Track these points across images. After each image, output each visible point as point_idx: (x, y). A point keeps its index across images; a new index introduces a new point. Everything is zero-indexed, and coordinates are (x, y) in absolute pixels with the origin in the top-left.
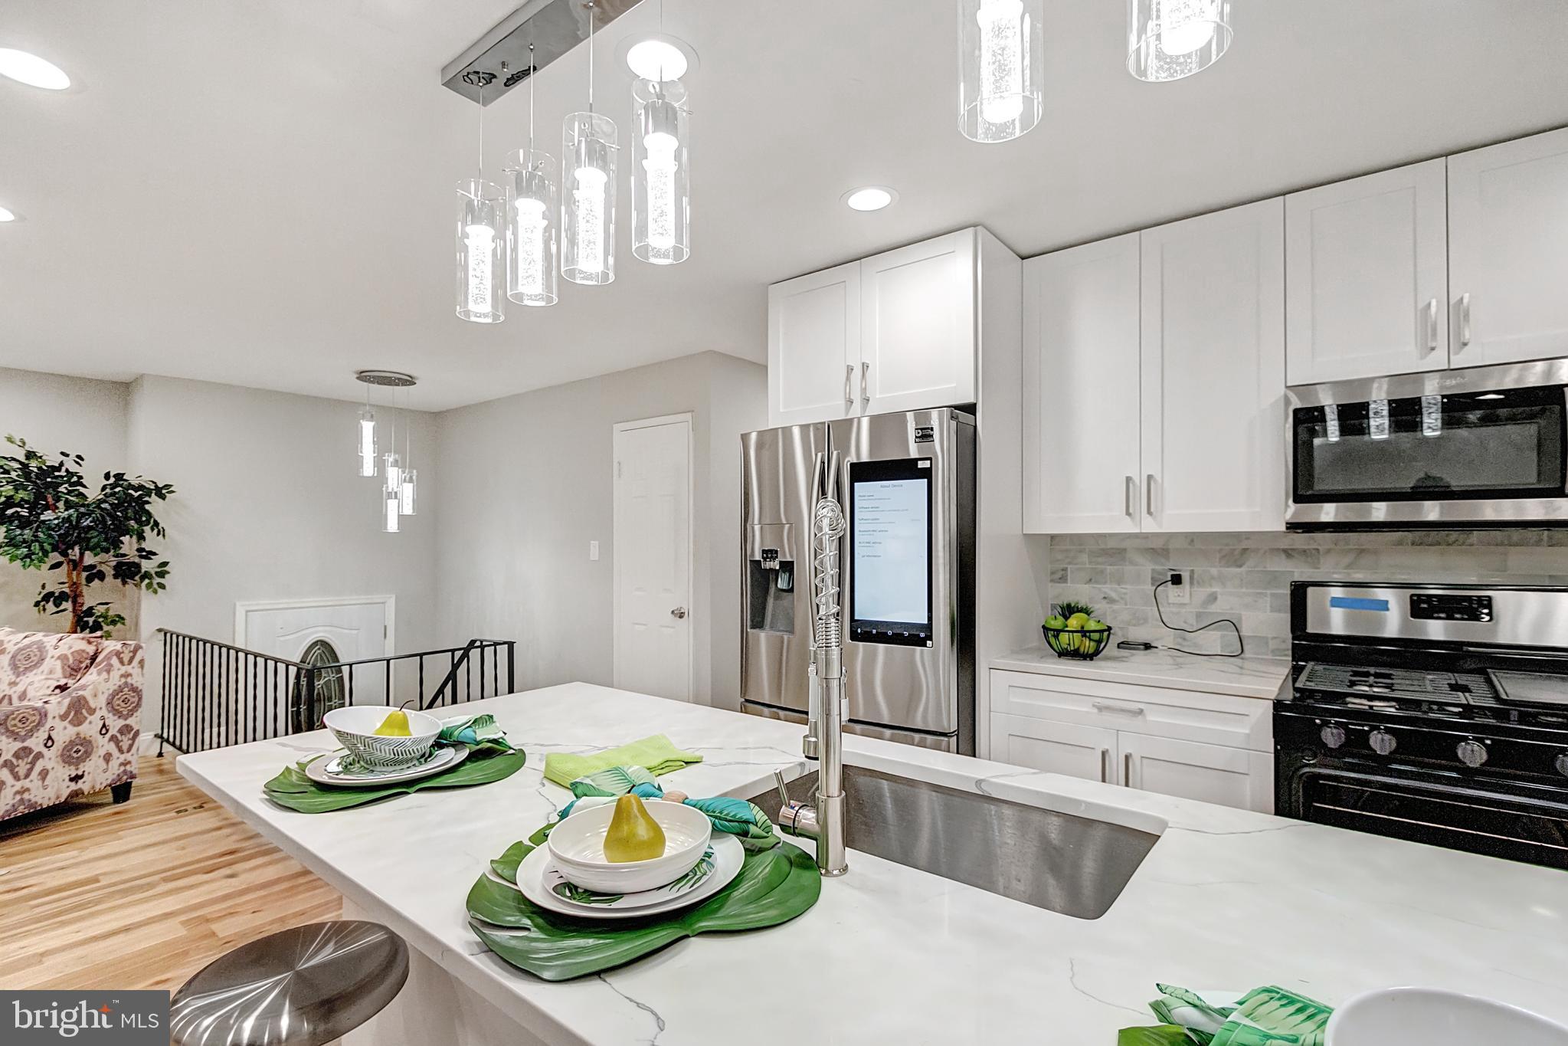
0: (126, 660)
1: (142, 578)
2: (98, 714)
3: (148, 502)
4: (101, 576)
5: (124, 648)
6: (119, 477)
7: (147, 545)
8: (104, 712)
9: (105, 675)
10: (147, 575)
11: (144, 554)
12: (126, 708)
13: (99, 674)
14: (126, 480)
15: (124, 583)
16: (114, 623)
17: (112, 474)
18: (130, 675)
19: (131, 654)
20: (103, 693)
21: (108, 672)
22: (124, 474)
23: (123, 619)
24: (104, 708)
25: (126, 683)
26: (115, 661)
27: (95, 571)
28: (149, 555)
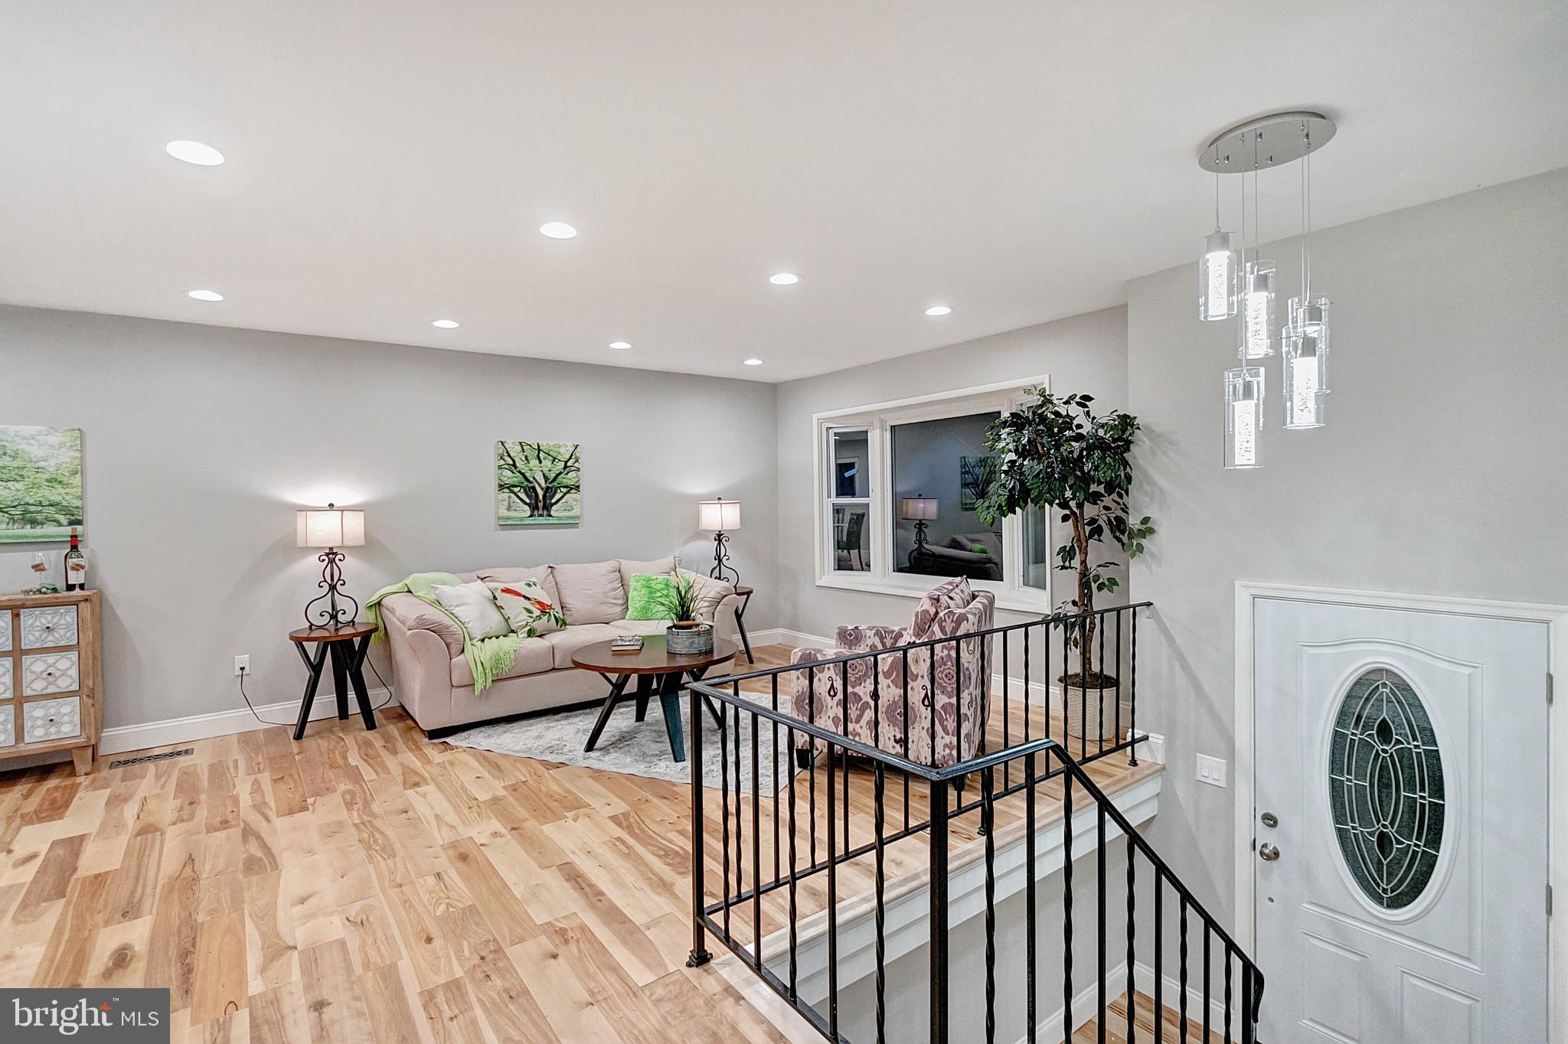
1: (1129, 538)
2: (920, 682)
8: (926, 682)
10: (1133, 534)
12: (950, 684)
16: (1101, 586)
19: (954, 625)
20: (924, 660)
23: (1116, 584)
24: (926, 677)
25: (948, 656)
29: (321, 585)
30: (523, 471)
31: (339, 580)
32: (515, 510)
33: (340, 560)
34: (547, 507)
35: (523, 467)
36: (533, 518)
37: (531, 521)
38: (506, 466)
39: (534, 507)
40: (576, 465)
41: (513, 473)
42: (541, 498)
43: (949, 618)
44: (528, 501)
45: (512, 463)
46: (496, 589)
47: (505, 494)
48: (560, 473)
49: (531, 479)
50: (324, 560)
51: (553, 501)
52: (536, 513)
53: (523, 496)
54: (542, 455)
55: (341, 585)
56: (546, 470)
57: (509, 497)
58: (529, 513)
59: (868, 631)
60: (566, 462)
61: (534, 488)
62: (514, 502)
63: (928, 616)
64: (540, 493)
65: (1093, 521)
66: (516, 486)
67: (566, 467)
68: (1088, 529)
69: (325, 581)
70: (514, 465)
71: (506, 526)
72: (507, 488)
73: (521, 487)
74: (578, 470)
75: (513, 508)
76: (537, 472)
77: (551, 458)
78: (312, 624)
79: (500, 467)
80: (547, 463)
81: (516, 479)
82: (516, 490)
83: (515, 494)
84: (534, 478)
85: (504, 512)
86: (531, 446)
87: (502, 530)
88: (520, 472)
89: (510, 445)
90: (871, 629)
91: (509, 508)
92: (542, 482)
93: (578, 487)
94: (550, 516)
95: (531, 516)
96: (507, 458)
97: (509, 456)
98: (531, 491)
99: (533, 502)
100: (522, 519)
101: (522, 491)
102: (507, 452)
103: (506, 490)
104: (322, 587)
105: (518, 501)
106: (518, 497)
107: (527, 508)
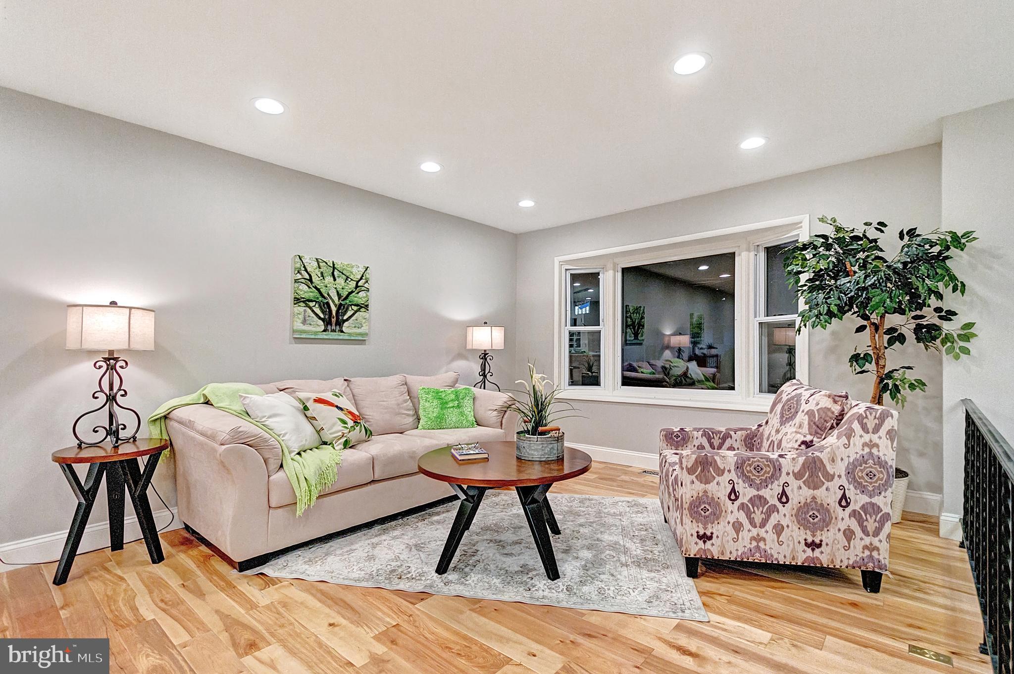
0: (871, 425)
1: (943, 343)
2: (837, 482)
3: (947, 258)
4: (902, 339)
5: (868, 413)
6: (912, 233)
7: (946, 305)
8: (844, 481)
9: (844, 440)
10: (947, 339)
11: (943, 314)
12: (871, 483)
13: (838, 438)
14: (918, 235)
15: (927, 347)
16: (912, 387)
17: (905, 232)
18: (877, 446)
19: (877, 421)
20: (842, 459)
21: (849, 439)
22: (916, 229)
23: (924, 384)
24: (843, 477)
25: (871, 454)
26: (856, 426)
27: (896, 334)
28: (949, 315)
29: (96, 395)
30: (318, 287)
31: (119, 390)
32: (310, 325)
33: (122, 367)
34: (340, 323)
35: (319, 282)
36: (327, 333)
37: (324, 336)
38: (303, 281)
39: (327, 322)
40: (366, 285)
41: (309, 287)
42: (334, 313)
43: (871, 414)
44: (322, 316)
45: (308, 277)
46: (308, 399)
47: (301, 308)
48: (352, 292)
49: (326, 295)
50: (100, 367)
51: (345, 318)
52: (329, 328)
53: (318, 311)
54: (336, 273)
55: (122, 396)
56: (339, 287)
57: (305, 311)
58: (323, 328)
59: (695, 433)
60: (358, 282)
61: (328, 304)
62: (309, 316)
63: (830, 414)
64: (334, 309)
65: (892, 330)
66: (312, 301)
67: (357, 286)
68: (887, 337)
69: (102, 391)
70: (311, 280)
71: (300, 339)
72: (303, 302)
73: (316, 302)
74: (368, 290)
75: (308, 322)
76: (332, 288)
77: (345, 277)
78: (81, 442)
79: (296, 281)
80: (340, 281)
81: (312, 294)
82: (311, 304)
83: (310, 308)
84: (328, 295)
85: (299, 325)
86: (327, 263)
87: (296, 343)
88: (316, 288)
89: (308, 260)
90: (698, 430)
91: (304, 322)
92: (336, 299)
93: (367, 306)
94: (342, 332)
95: (324, 331)
96: (304, 273)
97: (306, 270)
98: (325, 306)
99: (327, 317)
100: (316, 333)
101: (317, 306)
102: (304, 267)
103: (302, 304)
104: (97, 398)
105: (312, 315)
106: (313, 311)
107: (321, 323)
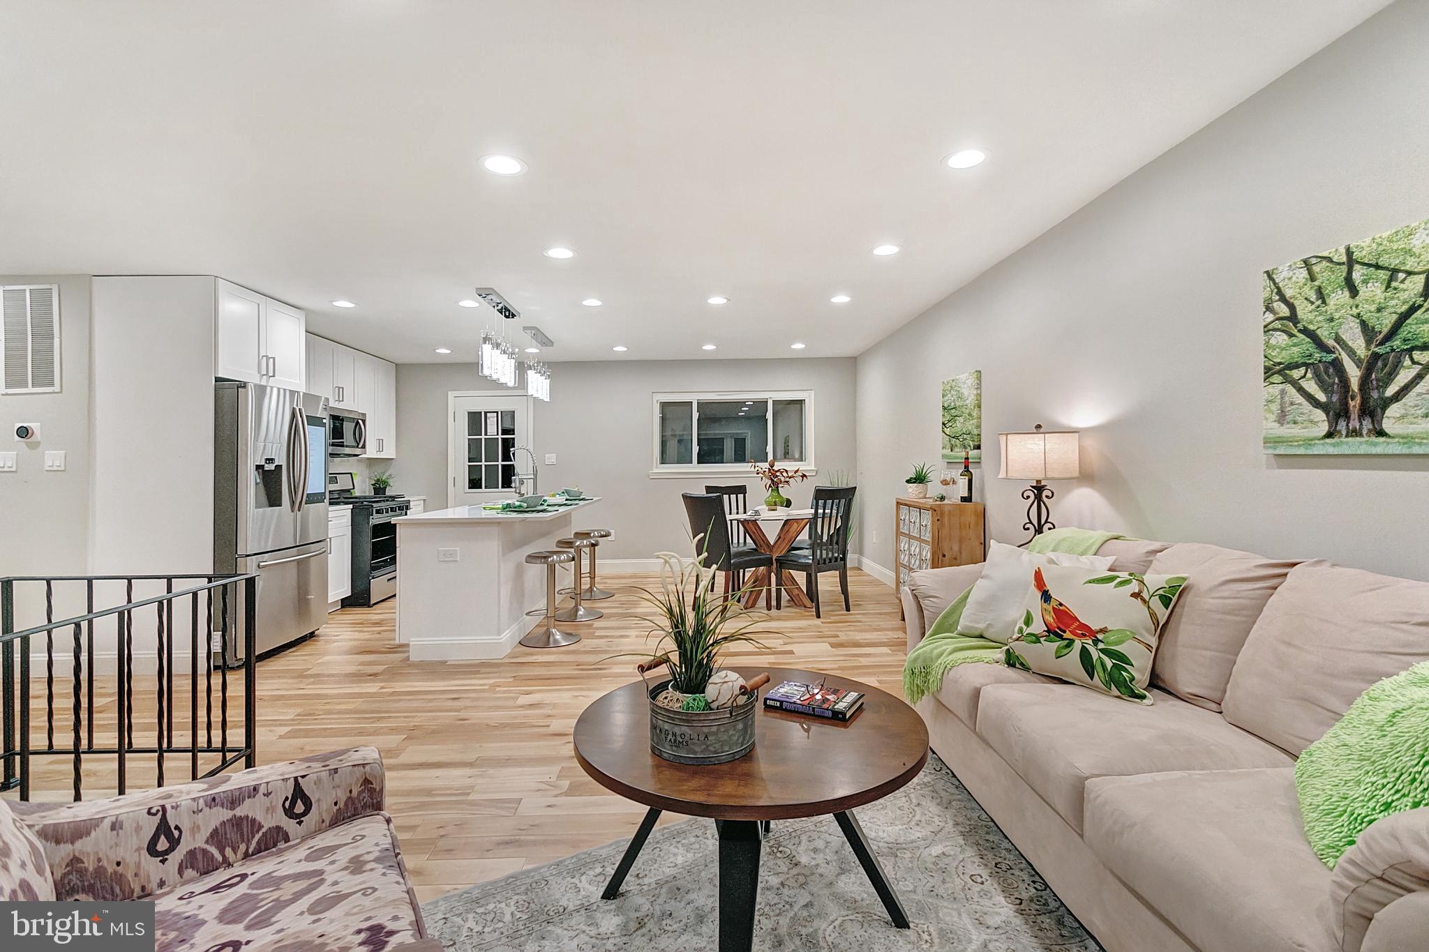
30: (1311, 327)
31: (1046, 522)
32: (1295, 423)
33: (1047, 497)
34: (1371, 411)
35: (1311, 316)
36: (1336, 440)
37: (1329, 447)
38: (1277, 325)
39: (1338, 413)
41: (1291, 335)
42: (1354, 385)
44: (1322, 397)
45: (1287, 314)
47: (1276, 389)
48: (1412, 311)
49: (1331, 343)
51: (1391, 393)
52: (1342, 425)
53: (1311, 386)
56: (1367, 311)
57: (1283, 392)
58: (1324, 428)
61: (1337, 365)
62: (1292, 404)
64: (1357, 373)
66: (1297, 366)
70: (1293, 318)
72: (1279, 372)
73: (1307, 365)
75: (1289, 418)
76: (1348, 318)
79: (1265, 330)
81: (1300, 347)
82: (1296, 374)
83: (1294, 383)
84: (1338, 339)
85: (1271, 427)
86: (1329, 260)
87: (1280, 468)
88: (1305, 331)
89: (1285, 274)
91: (1282, 418)
92: (1360, 343)
94: (1381, 433)
95: (1330, 435)
96: (1279, 305)
97: (1283, 299)
98: (1331, 372)
99: (1335, 398)
100: (1309, 442)
101: (1309, 375)
102: (1280, 292)
103: (1277, 378)
105: (1300, 399)
106: (1301, 390)
107: (1320, 415)
